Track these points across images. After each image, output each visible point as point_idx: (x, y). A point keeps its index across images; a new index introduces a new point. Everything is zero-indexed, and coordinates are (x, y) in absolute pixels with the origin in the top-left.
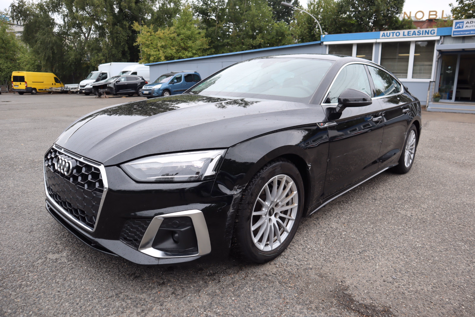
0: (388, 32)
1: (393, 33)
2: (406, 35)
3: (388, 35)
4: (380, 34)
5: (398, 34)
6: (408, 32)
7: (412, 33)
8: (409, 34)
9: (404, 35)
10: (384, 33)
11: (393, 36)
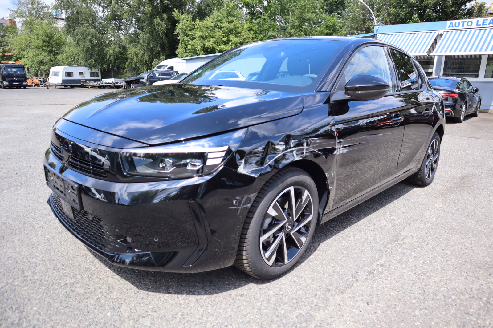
0: (457, 21)
1: (463, 22)
2: (480, 25)
3: (457, 25)
4: (446, 23)
5: (470, 24)
6: (484, 20)
7: (488, 21)
8: (485, 23)
9: (477, 25)
10: (452, 23)
11: (463, 26)
